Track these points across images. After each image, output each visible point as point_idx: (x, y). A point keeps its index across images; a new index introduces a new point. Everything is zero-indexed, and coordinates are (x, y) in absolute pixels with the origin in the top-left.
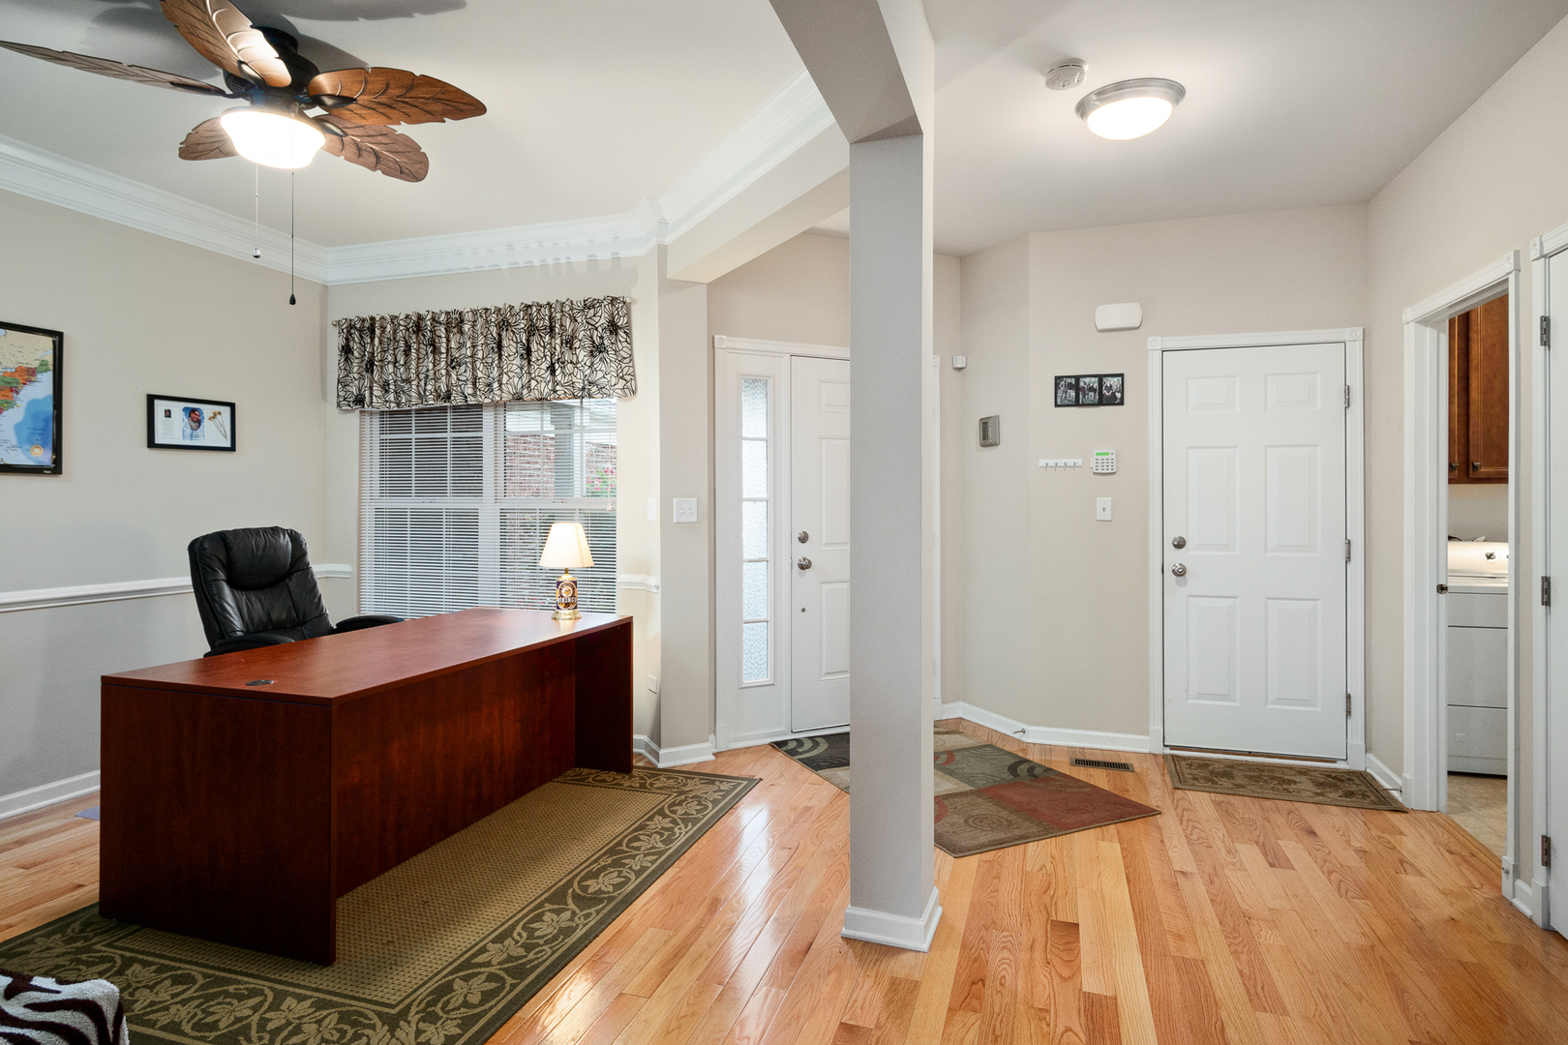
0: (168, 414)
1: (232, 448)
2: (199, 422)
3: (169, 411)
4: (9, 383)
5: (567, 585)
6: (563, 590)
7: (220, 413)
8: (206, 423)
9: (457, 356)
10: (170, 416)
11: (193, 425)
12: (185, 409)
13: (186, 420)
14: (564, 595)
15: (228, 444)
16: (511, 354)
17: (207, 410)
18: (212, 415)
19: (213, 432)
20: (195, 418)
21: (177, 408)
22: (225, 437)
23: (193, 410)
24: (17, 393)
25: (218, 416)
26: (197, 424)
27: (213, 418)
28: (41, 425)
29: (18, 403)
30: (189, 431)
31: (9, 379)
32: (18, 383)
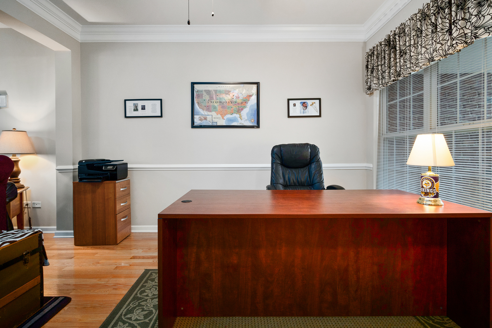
0: (295, 105)
1: (320, 116)
2: (306, 107)
3: (295, 104)
4: (245, 101)
5: (427, 179)
6: (424, 183)
7: (315, 103)
8: (309, 107)
9: (403, 49)
10: (295, 106)
11: (304, 108)
12: (301, 103)
13: (301, 107)
14: (424, 186)
15: (318, 115)
16: (428, 33)
17: (309, 102)
18: (311, 104)
19: (313, 110)
20: (305, 106)
21: (298, 103)
22: (317, 112)
23: (304, 103)
24: (247, 103)
25: (314, 104)
26: (306, 108)
27: (312, 105)
28: (254, 112)
29: (247, 106)
30: (302, 110)
31: (245, 99)
32: (247, 100)
